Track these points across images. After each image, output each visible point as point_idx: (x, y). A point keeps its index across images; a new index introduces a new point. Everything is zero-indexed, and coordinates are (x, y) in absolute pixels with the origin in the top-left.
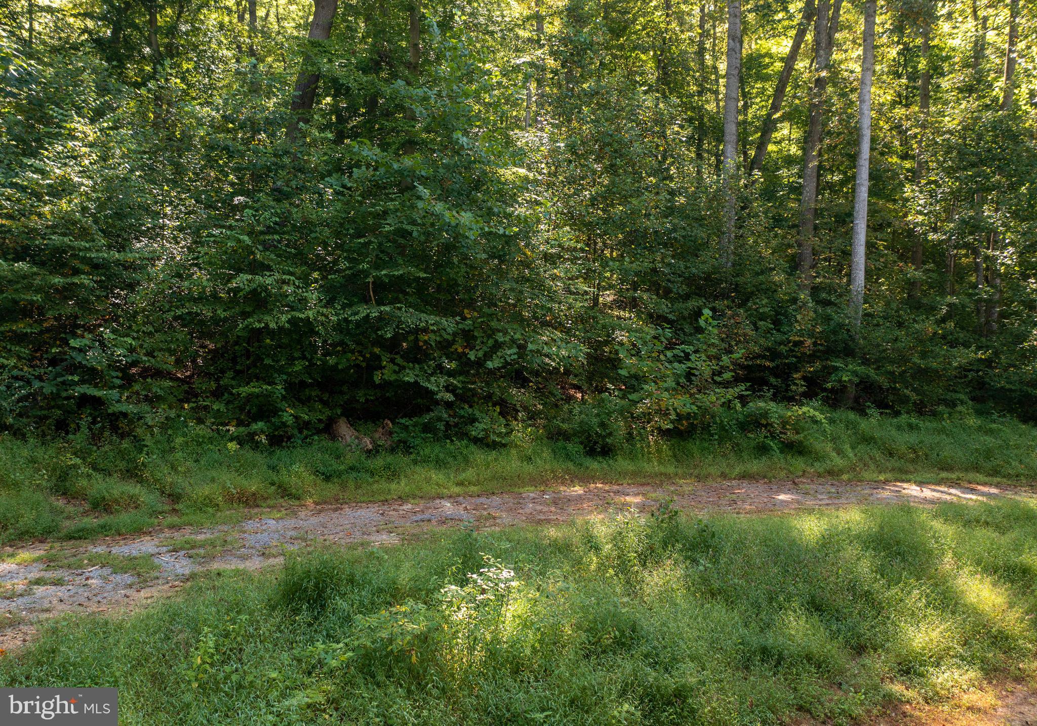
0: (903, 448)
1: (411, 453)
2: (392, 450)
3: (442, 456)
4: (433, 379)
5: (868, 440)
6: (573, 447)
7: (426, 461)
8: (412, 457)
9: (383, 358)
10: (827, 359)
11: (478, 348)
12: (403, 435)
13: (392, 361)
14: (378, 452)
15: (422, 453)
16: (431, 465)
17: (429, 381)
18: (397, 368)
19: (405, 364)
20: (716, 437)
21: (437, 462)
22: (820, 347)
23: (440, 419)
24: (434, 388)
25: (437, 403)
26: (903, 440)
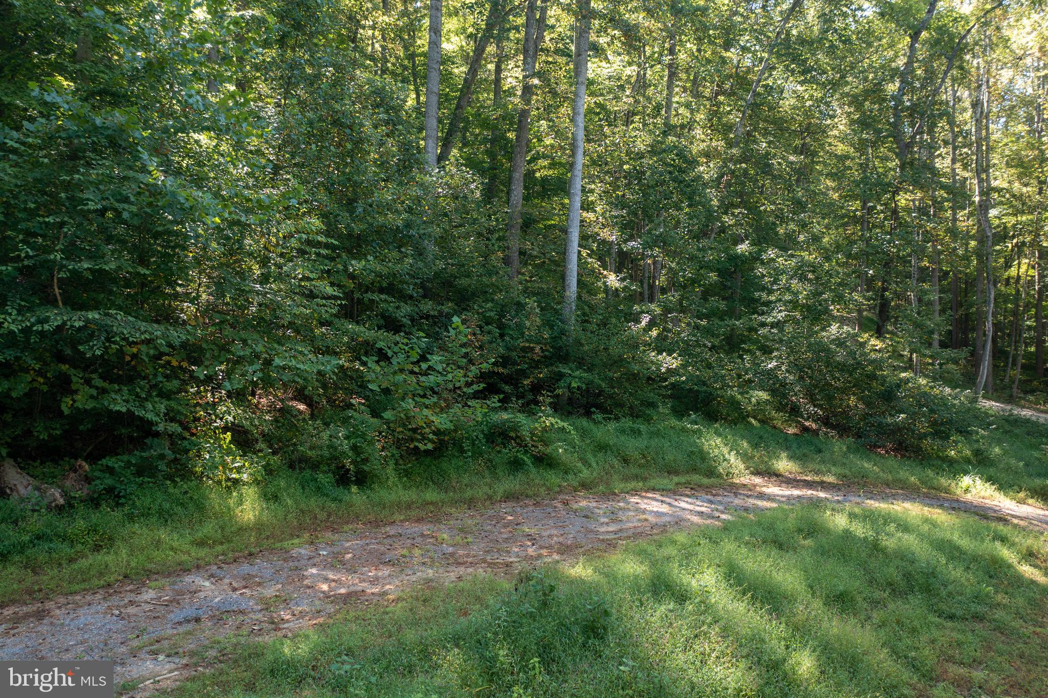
0: (637, 455)
1: (123, 505)
2: (94, 502)
3: (167, 506)
4: (150, 406)
5: (602, 448)
6: (325, 478)
7: (146, 514)
8: (126, 509)
9: (74, 379)
10: (552, 365)
11: (207, 363)
12: (109, 481)
13: (88, 382)
14: (71, 506)
15: (138, 503)
16: (154, 519)
17: (144, 408)
18: (94, 392)
19: (106, 385)
20: (470, 454)
21: (160, 514)
22: (547, 353)
23: (162, 457)
24: (150, 416)
25: (157, 434)
26: (632, 446)
